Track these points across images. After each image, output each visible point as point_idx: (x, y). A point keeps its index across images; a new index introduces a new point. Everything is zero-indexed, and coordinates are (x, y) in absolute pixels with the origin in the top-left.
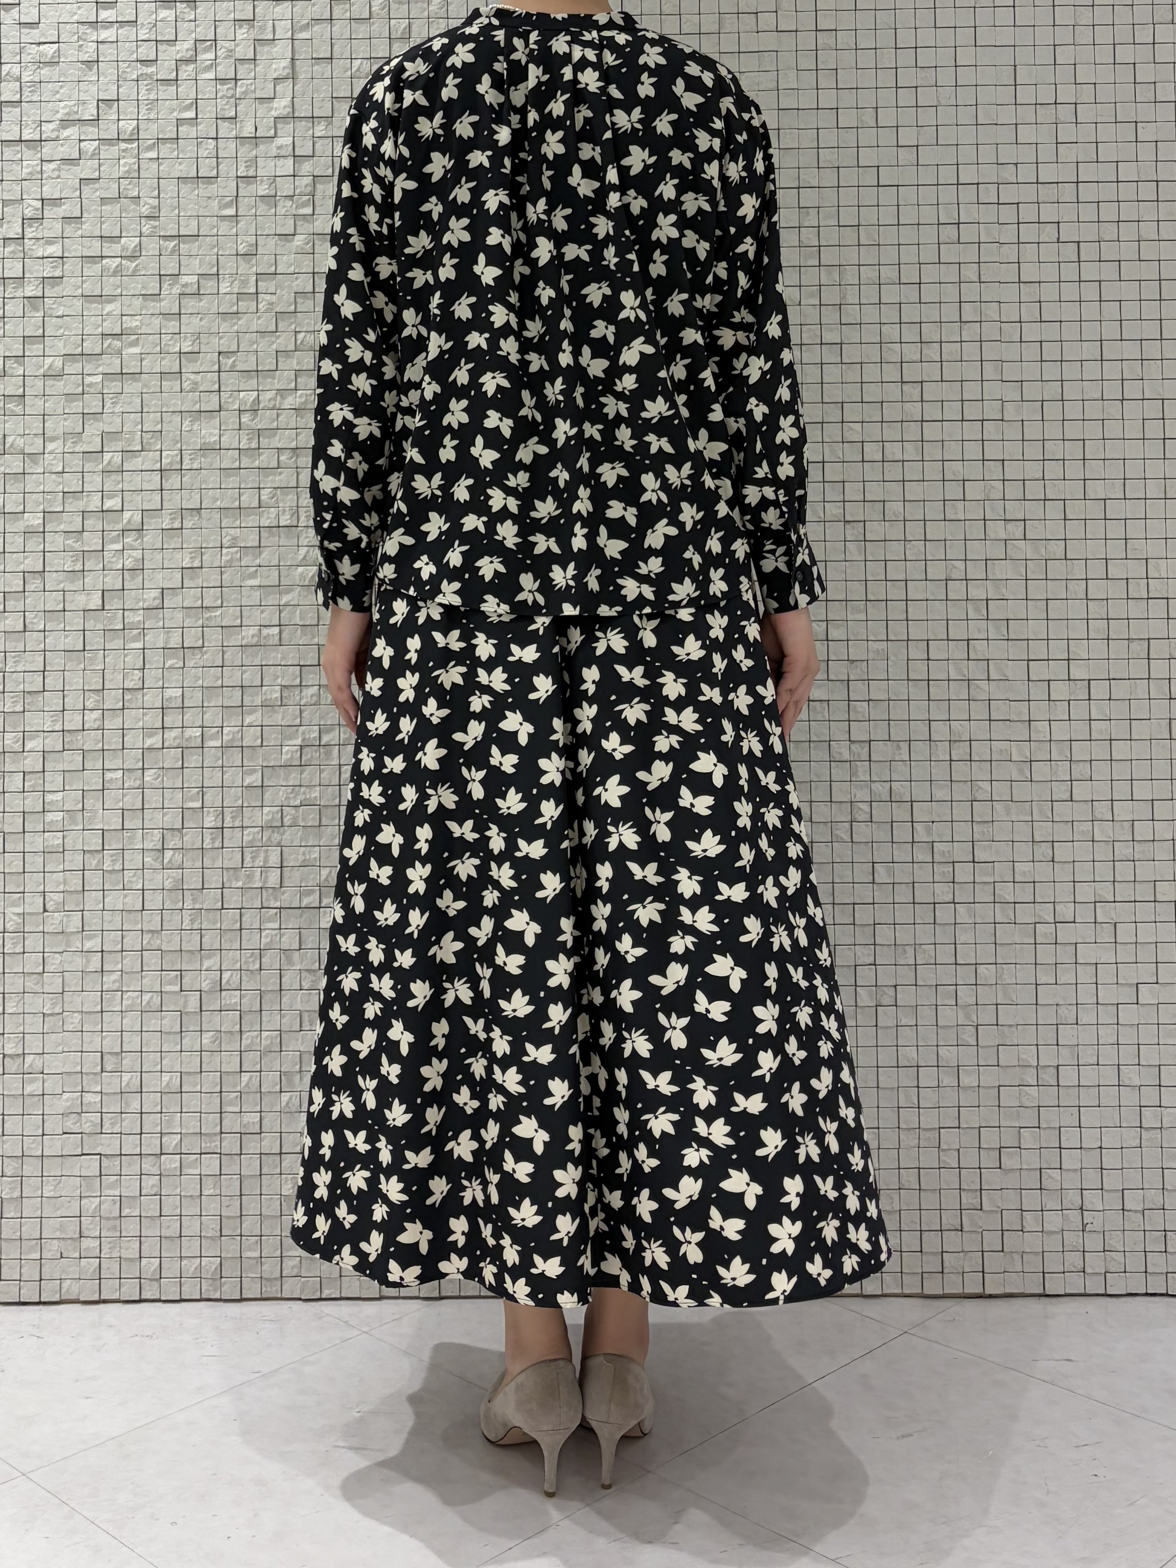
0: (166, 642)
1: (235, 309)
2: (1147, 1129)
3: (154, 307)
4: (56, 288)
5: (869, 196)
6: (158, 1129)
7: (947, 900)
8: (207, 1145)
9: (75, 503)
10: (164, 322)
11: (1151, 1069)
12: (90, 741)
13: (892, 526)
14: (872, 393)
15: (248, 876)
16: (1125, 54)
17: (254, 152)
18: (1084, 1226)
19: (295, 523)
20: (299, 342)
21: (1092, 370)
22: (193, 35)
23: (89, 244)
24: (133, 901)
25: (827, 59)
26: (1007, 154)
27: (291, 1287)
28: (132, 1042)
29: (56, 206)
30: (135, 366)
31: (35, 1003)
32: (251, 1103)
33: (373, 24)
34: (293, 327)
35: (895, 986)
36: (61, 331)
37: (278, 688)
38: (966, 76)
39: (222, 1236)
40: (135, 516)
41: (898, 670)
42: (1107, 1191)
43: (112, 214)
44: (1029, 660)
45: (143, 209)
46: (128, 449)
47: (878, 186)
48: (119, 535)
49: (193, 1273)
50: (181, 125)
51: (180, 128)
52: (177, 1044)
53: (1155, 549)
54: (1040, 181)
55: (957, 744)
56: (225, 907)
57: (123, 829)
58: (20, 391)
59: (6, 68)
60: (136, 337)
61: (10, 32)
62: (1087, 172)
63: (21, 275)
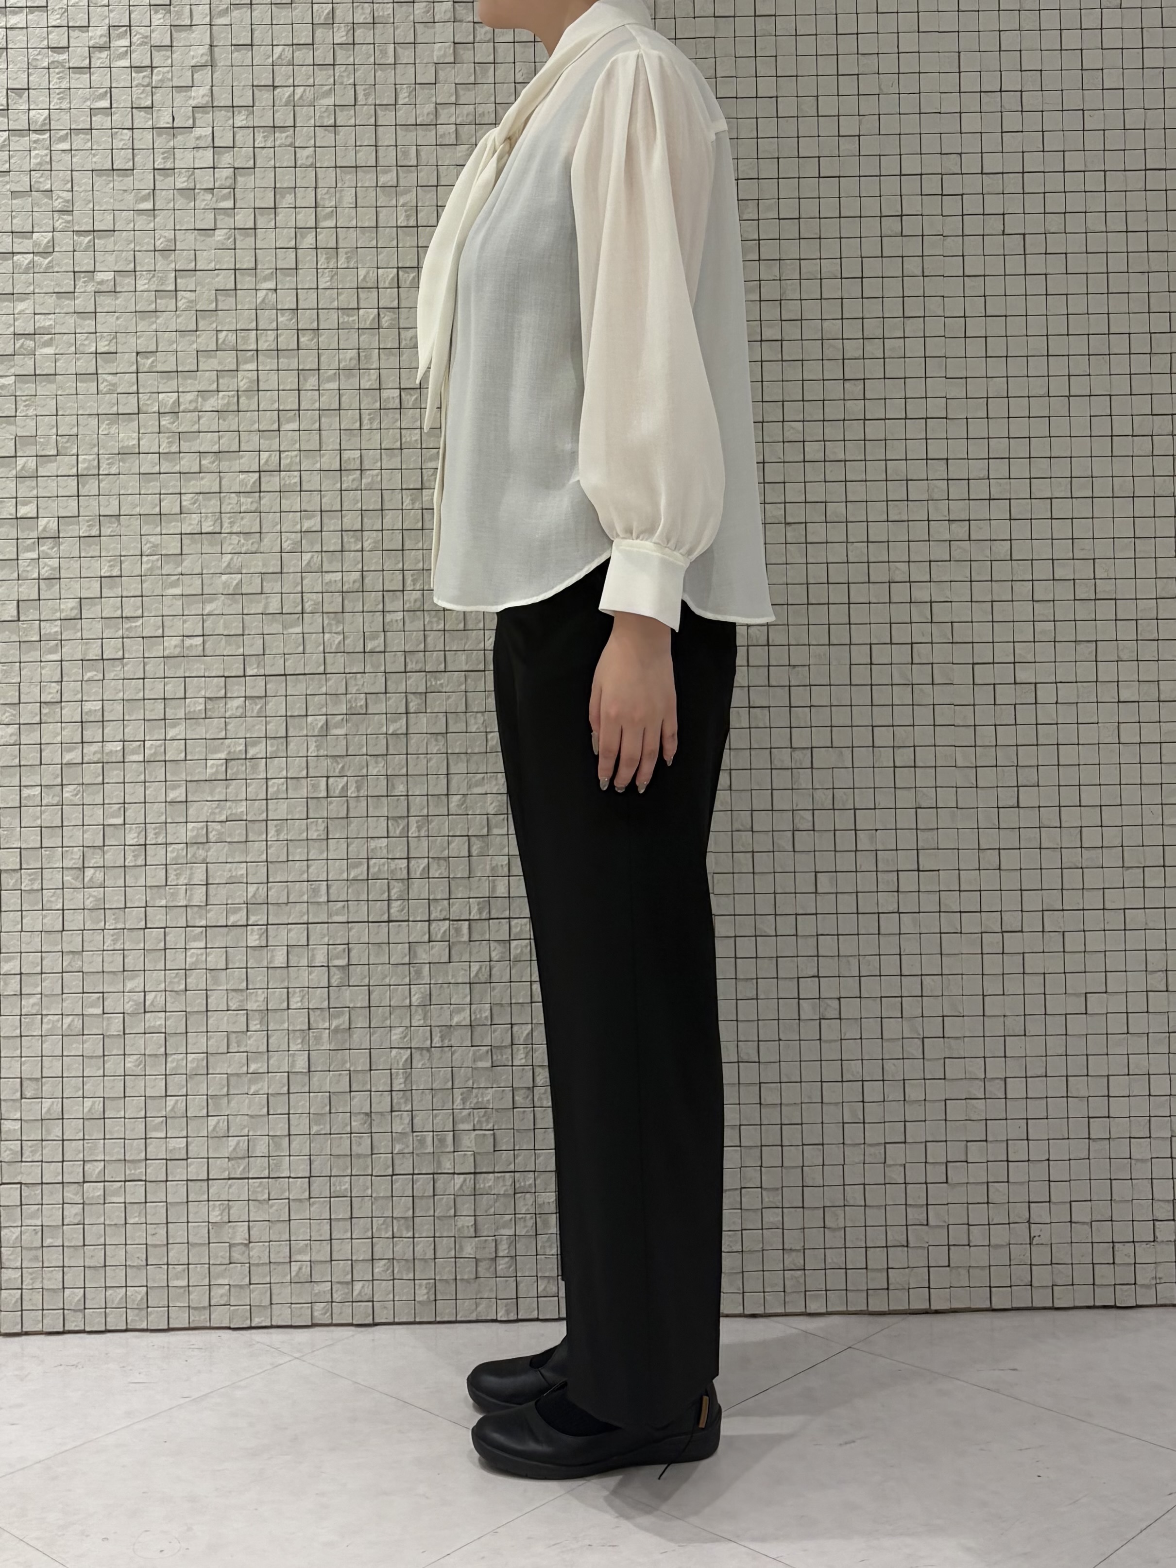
0: (85, 654)
1: (153, 307)
2: (1095, 1140)
3: (68, 306)
5: (809, 187)
6: (81, 1157)
7: (891, 909)
8: (131, 1172)
10: (79, 321)
11: (1099, 1080)
13: (833, 528)
14: (814, 391)
15: (172, 894)
16: (1071, 40)
17: (171, 144)
18: (1031, 1239)
19: (218, 530)
20: (220, 341)
21: (1038, 366)
22: (107, 21)
24: (53, 921)
25: (766, 46)
26: (951, 144)
27: (220, 1316)
28: (53, 1067)
30: (48, 367)
32: (177, 1128)
33: (296, 8)
34: (214, 325)
37: (202, 700)
38: (909, 63)
39: (147, 1265)
40: (51, 523)
41: (840, 675)
42: (1055, 1203)
43: (23, 208)
44: (973, 664)
45: (56, 204)
46: (43, 453)
47: (819, 177)
48: (34, 543)
49: (118, 1303)
50: (95, 116)
51: (93, 119)
52: (99, 1069)
53: (1103, 549)
54: (984, 171)
55: (901, 750)
56: (148, 926)
57: (42, 847)
60: (51, 336)
62: (1033, 162)
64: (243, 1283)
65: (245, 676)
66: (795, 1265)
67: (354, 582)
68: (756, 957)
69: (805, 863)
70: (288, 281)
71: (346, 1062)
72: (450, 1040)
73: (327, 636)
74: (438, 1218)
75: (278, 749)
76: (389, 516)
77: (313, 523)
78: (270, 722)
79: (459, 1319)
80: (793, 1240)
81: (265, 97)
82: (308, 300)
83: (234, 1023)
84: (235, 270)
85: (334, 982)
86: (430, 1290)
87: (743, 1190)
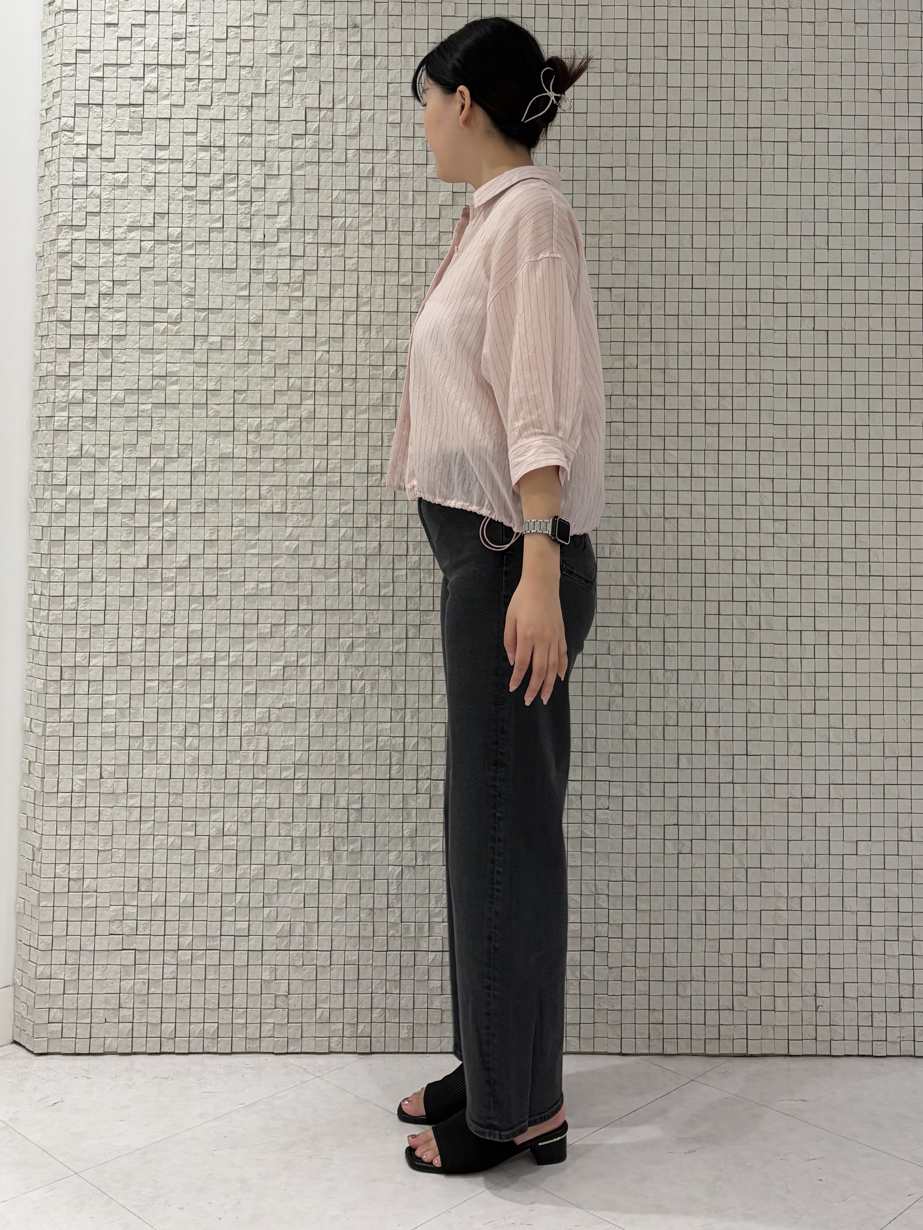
0: (192, 592)
1: (246, 360)
2: (861, 941)
3: (189, 358)
4: (121, 343)
5: (686, 295)
6: (177, 932)
7: (728, 781)
8: (211, 944)
9: (131, 493)
10: (196, 369)
11: (865, 900)
12: (137, 660)
13: (696, 522)
14: (685, 430)
15: (244, 756)
16: (862, 203)
17: (262, 253)
18: (817, 1007)
19: (284, 511)
20: (290, 385)
21: (835, 419)
22: (222, 170)
23: (145, 313)
24: (164, 772)
25: (660, 201)
26: (781, 269)
27: (266, 1045)
28: (161, 871)
29: (123, 286)
30: (174, 398)
31: (93, 843)
32: (242, 915)
33: (348, 166)
34: (286, 374)
36: (124, 373)
37: (269, 625)
38: (754, 215)
39: (219, 1008)
41: (698, 622)
42: (833, 984)
43: (162, 292)
44: (787, 616)
45: (184, 290)
46: (169, 456)
47: (692, 288)
48: (160, 516)
49: (198, 1034)
50: (212, 232)
51: (211, 234)
52: (191, 873)
53: (876, 542)
54: (802, 288)
55: (738, 673)
56: (228, 777)
57: (158, 722)
58: (94, 414)
59: (90, 189)
60: (176, 378)
61: (94, 164)
62: (834, 283)
63: (97, 333)
64: (283, 1022)
65: (298, 610)
66: (657, 1020)
67: (374, 548)
68: (637, 811)
69: (671, 747)
70: (337, 346)
71: (358, 874)
72: (429, 861)
73: (355, 584)
74: (417, 981)
75: (319, 659)
76: (399, 505)
77: (348, 508)
78: (314, 642)
79: (428, 1051)
80: (656, 1003)
81: (325, 224)
82: (350, 359)
83: (283, 845)
84: (302, 337)
85: (351, 819)
86: (410, 1030)
87: (623, 968)
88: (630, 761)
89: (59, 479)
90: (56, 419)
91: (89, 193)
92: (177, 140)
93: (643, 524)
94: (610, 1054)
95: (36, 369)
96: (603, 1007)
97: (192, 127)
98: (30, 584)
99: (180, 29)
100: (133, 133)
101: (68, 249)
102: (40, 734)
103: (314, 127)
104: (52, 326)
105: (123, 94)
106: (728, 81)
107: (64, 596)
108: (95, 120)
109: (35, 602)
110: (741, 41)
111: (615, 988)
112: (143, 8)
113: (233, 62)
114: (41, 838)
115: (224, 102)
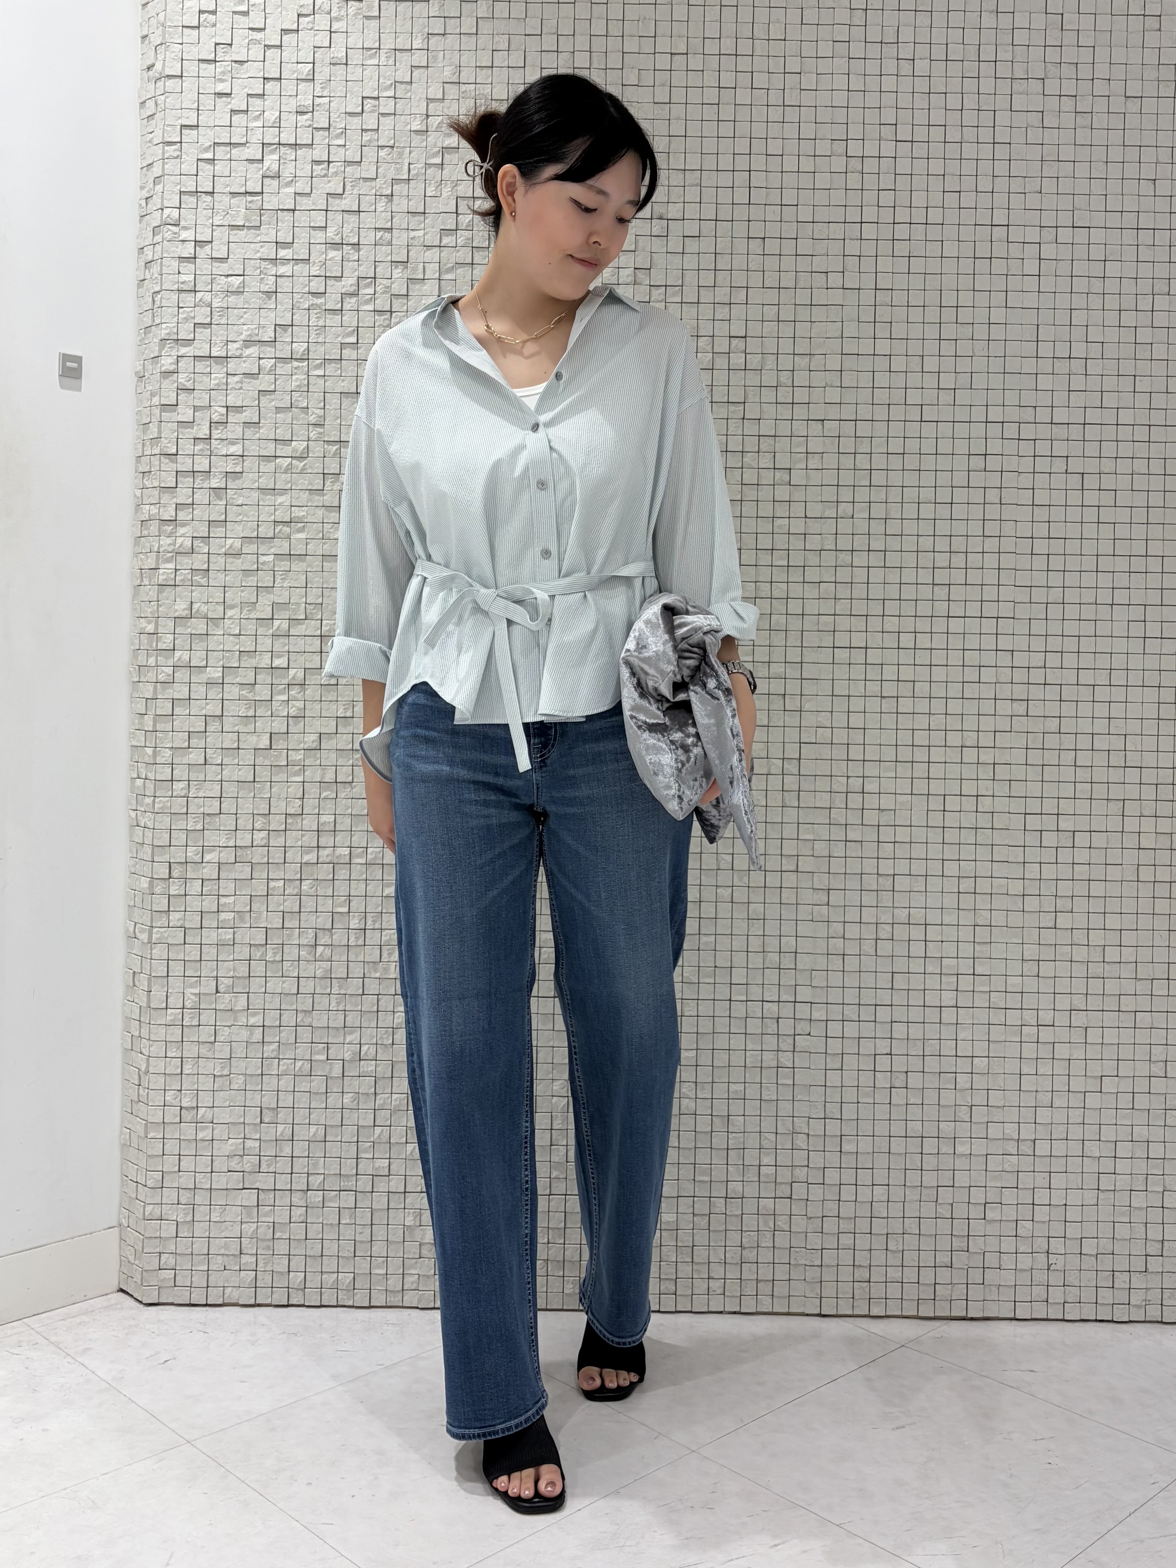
0: (322, 777)
2: (1103, 1191)
3: (318, 501)
4: (237, 481)
5: (913, 429)
6: (306, 1170)
7: (951, 1004)
8: (345, 1184)
9: (250, 660)
10: (326, 513)
11: (1109, 1144)
12: (258, 856)
13: (920, 701)
14: (909, 592)
15: (385, 969)
16: (1128, 319)
18: (1049, 1265)
21: (1088, 580)
22: (356, 273)
23: (265, 446)
24: (290, 986)
25: (884, 313)
26: (1028, 398)
27: (410, 1298)
28: (286, 1100)
29: (239, 413)
30: (301, 549)
31: (207, 1067)
32: (382, 1151)
35: (906, 1072)
36: (241, 517)
39: (355, 1256)
40: (299, 673)
41: (919, 819)
42: (1069, 1239)
43: (284, 421)
44: (1025, 814)
45: (311, 418)
46: (294, 617)
47: (921, 421)
48: (285, 688)
49: (331, 1285)
50: (345, 349)
51: (343, 351)
52: (323, 1102)
53: (1134, 726)
54: (1053, 422)
55: (965, 879)
56: (365, 993)
57: (283, 928)
58: (205, 567)
59: (199, 295)
60: (303, 524)
61: (203, 265)
62: (1093, 416)
63: (208, 470)
64: (429, 1274)
66: (862, 1277)
68: (843, 1037)
80: (862, 1258)
87: (824, 1218)
88: (836, 979)
89: (165, 643)
90: (161, 571)
91: (197, 301)
92: (303, 236)
93: (857, 704)
94: (807, 1315)
95: (136, 511)
96: (800, 1262)
97: (321, 221)
98: (133, 766)
99: (306, 101)
100: (249, 228)
101: (172, 368)
102: (146, 941)
103: (467, 220)
104: (155, 461)
105: (237, 180)
106: (968, 167)
107: (172, 781)
108: (205, 211)
109: (138, 787)
110: (986, 118)
111: (815, 1241)
112: (261, 74)
113: (370, 141)
114: (148, 1060)
115: (359, 190)
